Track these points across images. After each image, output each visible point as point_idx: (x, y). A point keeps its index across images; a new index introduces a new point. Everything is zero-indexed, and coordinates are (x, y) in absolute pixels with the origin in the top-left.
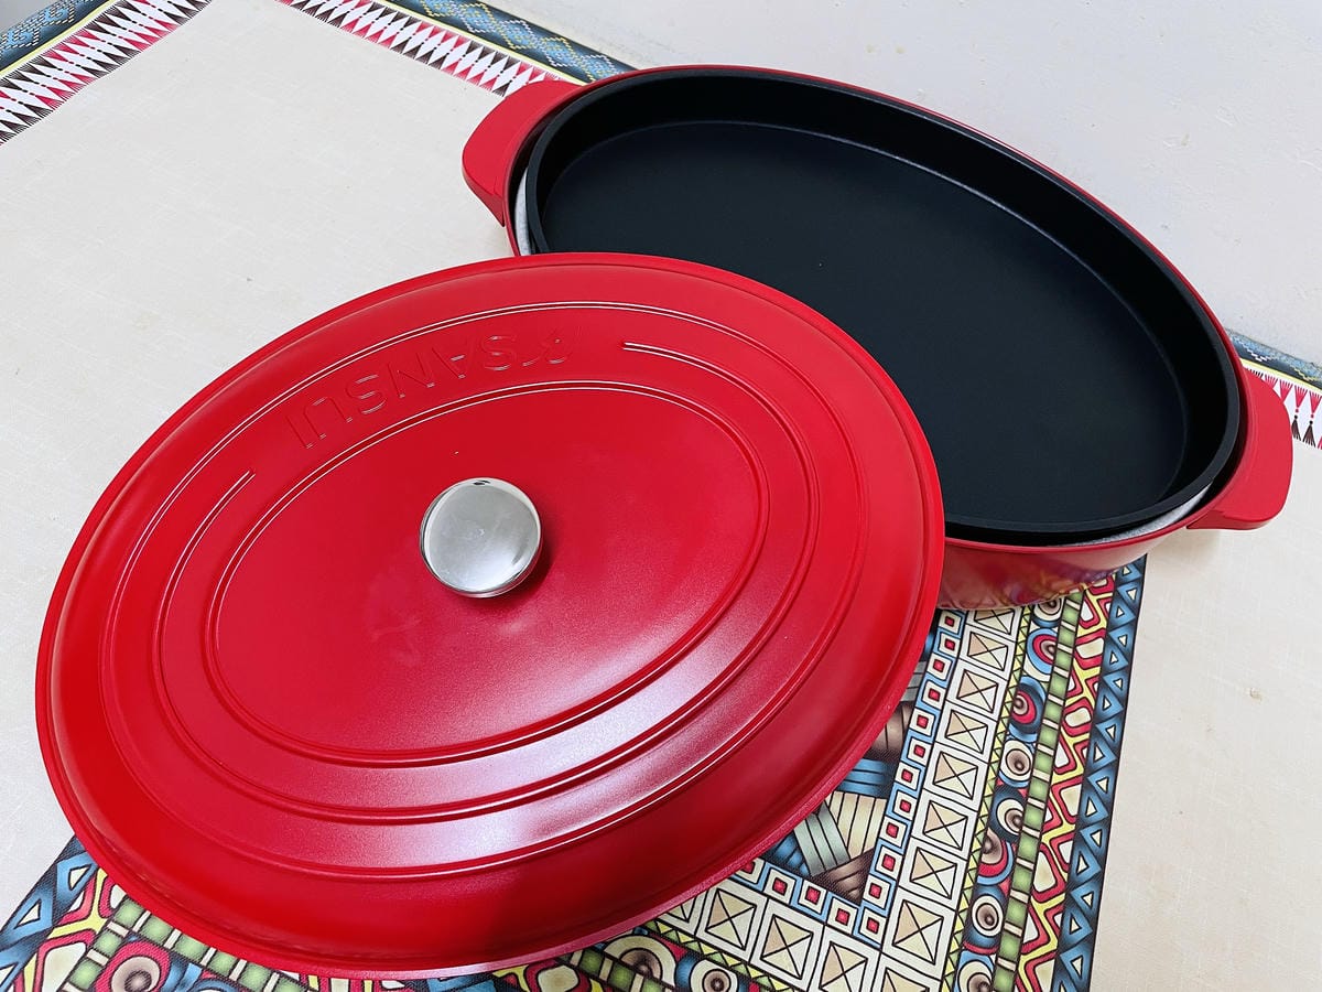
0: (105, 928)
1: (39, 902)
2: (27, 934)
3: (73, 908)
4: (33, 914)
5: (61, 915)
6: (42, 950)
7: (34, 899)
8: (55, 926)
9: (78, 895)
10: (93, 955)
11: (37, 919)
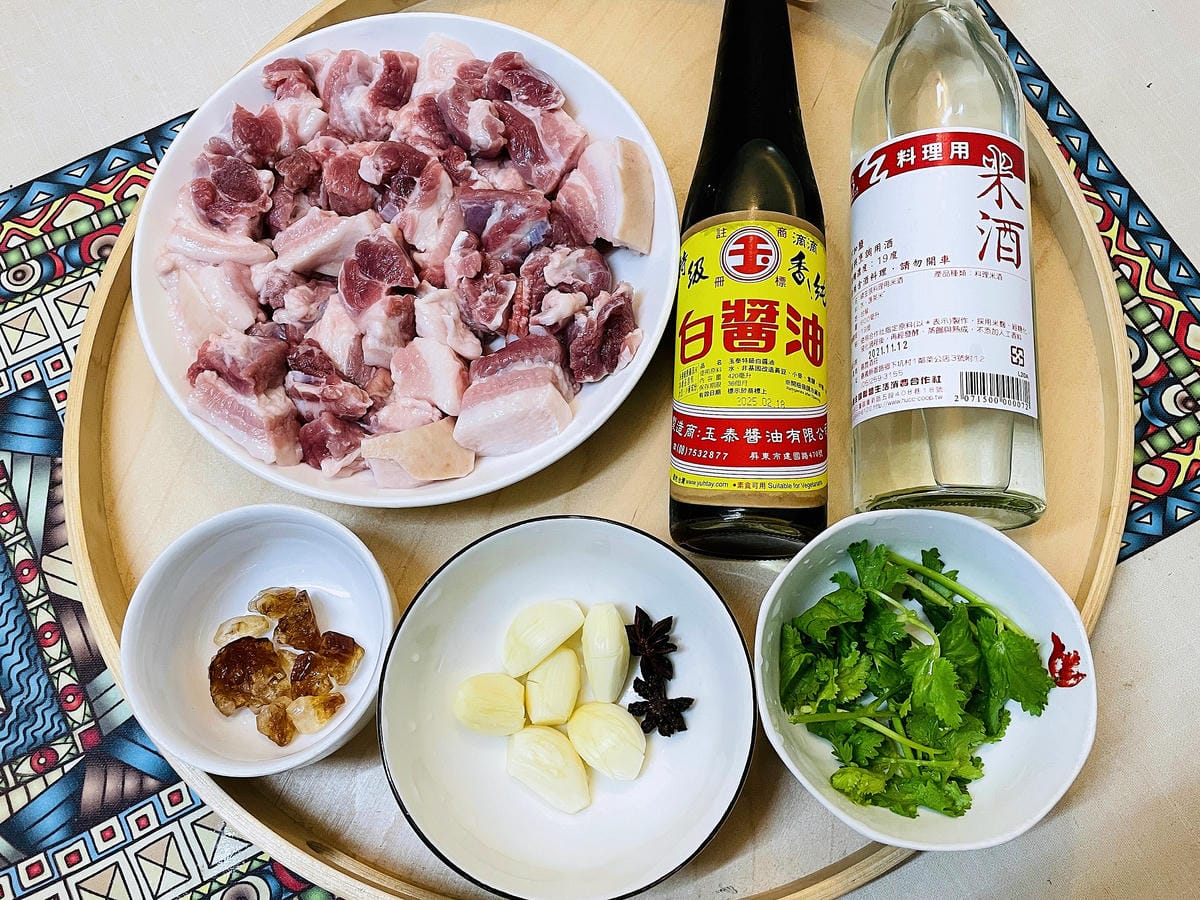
0: (111, 206)
1: (87, 166)
2: (68, 182)
3: (103, 182)
4: (79, 172)
5: (94, 182)
6: (71, 197)
7: (85, 163)
8: (87, 186)
9: (110, 176)
10: (95, 218)
11: (79, 175)
